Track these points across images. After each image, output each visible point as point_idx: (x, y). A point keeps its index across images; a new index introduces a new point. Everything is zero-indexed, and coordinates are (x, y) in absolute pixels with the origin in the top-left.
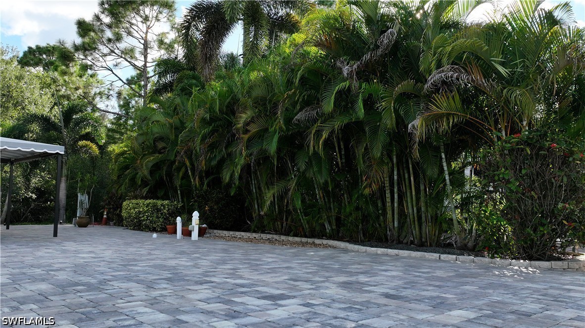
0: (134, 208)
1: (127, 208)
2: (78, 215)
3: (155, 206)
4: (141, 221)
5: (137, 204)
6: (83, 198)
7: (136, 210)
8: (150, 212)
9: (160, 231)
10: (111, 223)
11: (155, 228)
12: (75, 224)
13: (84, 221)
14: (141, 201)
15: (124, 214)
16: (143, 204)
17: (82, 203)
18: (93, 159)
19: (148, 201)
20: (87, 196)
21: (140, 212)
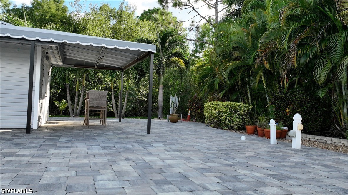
0: (215, 109)
1: (209, 108)
2: (170, 113)
3: (233, 106)
4: (220, 120)
5: (217, 105)
6: (174, 100)
7: (216, 110)
8: (229, 112)
9: (237, 130)
10: (194, 120)
11: (232, 127)
12: (168, 120)
13: (175, 118)
14: (220, 103)
15: (206, 113)
16: (222, 105)
17: (173, 104)
18: (181, 71)
19: (226, 103)
20: (177, 98)
21: (220, 112)
